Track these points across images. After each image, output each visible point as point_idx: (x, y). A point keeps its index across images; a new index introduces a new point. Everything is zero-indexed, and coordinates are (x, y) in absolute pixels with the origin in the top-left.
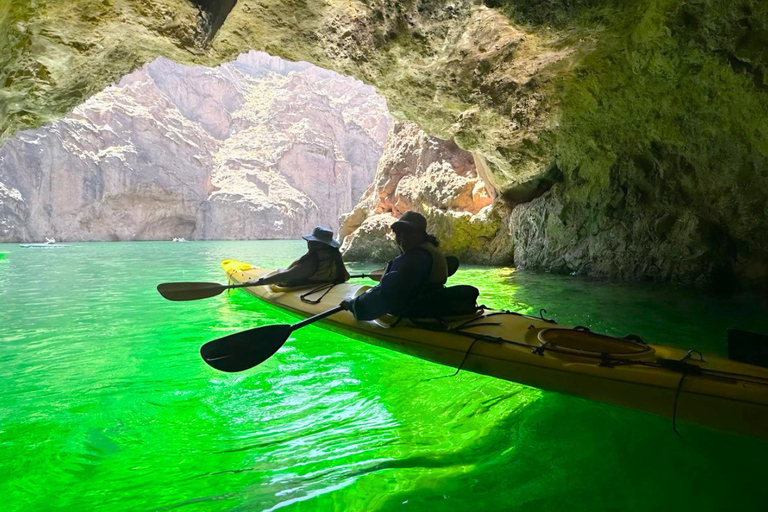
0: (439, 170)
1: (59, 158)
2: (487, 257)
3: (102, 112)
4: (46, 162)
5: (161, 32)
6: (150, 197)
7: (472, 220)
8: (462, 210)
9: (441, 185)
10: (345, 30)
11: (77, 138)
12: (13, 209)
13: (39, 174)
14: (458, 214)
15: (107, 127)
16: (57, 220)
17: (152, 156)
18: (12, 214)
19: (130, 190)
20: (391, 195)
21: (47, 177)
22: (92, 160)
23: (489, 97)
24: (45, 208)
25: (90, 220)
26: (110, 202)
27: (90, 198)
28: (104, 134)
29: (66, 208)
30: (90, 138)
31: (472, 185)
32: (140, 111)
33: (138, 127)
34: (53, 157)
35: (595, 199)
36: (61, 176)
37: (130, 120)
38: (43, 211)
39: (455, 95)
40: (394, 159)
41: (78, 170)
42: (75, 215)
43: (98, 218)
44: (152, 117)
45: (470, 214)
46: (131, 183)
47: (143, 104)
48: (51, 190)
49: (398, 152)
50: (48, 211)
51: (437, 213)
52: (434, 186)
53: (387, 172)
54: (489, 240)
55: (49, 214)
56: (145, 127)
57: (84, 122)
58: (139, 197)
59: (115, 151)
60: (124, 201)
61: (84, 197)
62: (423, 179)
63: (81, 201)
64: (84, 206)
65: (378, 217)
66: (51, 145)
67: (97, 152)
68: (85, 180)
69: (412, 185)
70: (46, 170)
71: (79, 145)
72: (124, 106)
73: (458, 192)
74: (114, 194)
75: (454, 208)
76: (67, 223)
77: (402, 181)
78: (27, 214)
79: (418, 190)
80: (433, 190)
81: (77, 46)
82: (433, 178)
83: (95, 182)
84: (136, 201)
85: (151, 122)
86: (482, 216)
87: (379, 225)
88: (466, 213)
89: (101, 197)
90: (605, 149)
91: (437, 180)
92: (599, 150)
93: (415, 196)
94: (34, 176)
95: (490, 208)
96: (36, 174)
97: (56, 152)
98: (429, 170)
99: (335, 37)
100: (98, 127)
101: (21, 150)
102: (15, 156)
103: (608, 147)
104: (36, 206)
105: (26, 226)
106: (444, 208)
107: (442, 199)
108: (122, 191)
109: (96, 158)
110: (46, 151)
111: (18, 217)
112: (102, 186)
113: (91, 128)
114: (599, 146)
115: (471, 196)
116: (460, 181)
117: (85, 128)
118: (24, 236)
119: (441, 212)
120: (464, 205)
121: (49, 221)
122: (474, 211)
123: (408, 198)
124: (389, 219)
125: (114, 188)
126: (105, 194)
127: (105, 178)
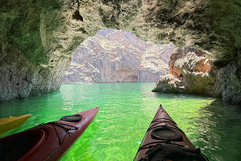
0: (191, 55)
1: (106, 62)
3: (114, 49)
4: (104, 63)
6: (126, 70)
7: (203, 76)
8: (199, 71)
9: (190, 61)
11: (110, 56)
14: (197, 73)
15: (116, 53)
16: (106, 78)
17: (126, 59)
19: (121, 69)
20: (173, 67)
21: (104, 67)
22: (113, 62)
23: (175, 23)
25: (113, 77)
26: (117, 72)
27: (113, 71)
28: (115, 55)
29: (108, 74)
30: (112, 56)
31: (205, 60)
32: (123, 47)
33: (122, 51)
36: (107, 66)
37: (120, 50)
40: (174, 52)
41: (110, 65)
42: (110, 76)
43: (115, 77)
44: (125, 48)
45: (202, 73)
46: (121, 67)
47: (123, 45)
48: (105, 70)
50: (104, 75)
51: (189, 73)
52: (188, 62)
53: (171, 58)
54: (213, 85)
56: (124, 51)
57: (111, 52)
59: (117, 59)
60: (120, 72)
61: (111, 71)
62: (184, 59)
64: (111, 74)
66: (105, 59)
67: (114, 59)
68: (111, 67)
69: (180, 62)
70: (104, 65)
71: (110, 58)
73: (197, 64)
75: (196, 71)
76: (108, 78)
77: (177, 61)
78: (101, 76)
79: (182, 64)
80: (187, 64)
82: (188, 58)
83: (113, 68)
84: (123, 72)
86: (207, 74)
87: (166, 79)
88: (201, 73)
93: (181, 66)
96: (102, 66)
98: (187, 55)
100: (114, 53)
101: (99, 61)
104: (102, 74)
105: (101, 79)
106: (192, 71)
107: (191, 67)
108: (119, 69)
110: (104, 61)
111: (99, 77)
115: (203, 65)
116: (198, 59)
118: (100, 82)
120: (200, 69)
122: (204, 72)
123: (178, 67)
124: (171, 76)
125: (117, 68)
126: (116, 70)
127: (115, 66)
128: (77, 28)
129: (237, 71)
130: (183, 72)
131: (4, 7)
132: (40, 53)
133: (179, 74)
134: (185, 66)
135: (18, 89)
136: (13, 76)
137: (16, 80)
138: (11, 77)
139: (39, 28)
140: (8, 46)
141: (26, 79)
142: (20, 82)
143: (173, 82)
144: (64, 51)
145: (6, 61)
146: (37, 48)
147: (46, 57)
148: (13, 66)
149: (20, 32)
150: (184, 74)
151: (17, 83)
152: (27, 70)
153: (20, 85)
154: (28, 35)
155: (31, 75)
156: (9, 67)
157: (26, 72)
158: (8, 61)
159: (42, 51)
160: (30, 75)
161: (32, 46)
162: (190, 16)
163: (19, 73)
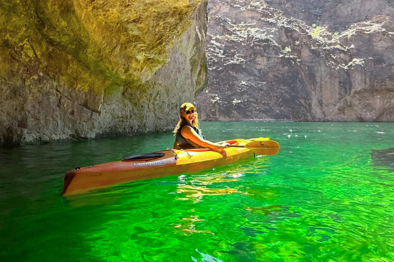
1: (325, 71)
3: (349, 37)
4: (318, 75)
6: (386, 89)
11: (334, 57)
12: (303, 103)
13: (315, 82)
15: (352, 46)
16: (325, 109)
17: (386, 59)
18: (303, 106)
19: (370, 85)
21: (319, 84)
22: (343, 69)
24: (319, 102)
25: (344, 108)
26: (357, 96)
27: (343, 93)
28: (351, 51)
29: (330, 101)
30: (342, 55)
32: (376, 27)
33: (374, 40)
34: (321, 72)
36: (326, 82)
37: (368, 37)
38: (318, 104)
41: (336, 77)
42: (335, 105)
43: (350, 107)
44: (384, 30)
46: (370, 81)
47: (378, 22)
48: (321, 91)
50: (320, 103)
55: (321, 106)
56: (379, 38)
57: (338, 46)
58: (377, 90)
59: (357, 61)
60: (367, 94)
61: (340, 94)
63: (338, 96)
64: (340, 99)
66: (320, 65)
67: (346, 64)
68: (340, 83)
70: (318, 80)
71: (335, 61)
72: (363, 28)
74: (359, 89)
76: (331, 110)
78: (310, 105)
83: (346, 83)
84: (375, 94)
85: (384, 33)
89: (350, 93)
94: (312, 84)
96: (313, 83)
97: (323, 68)
100: (347, 47)
101: (306, 71)
102: (303, 74)
104: (314, 102)
105: (310, 112)
108: (364, 87)
109: (346, 68)
110: (318, 69)
111: (305, 107)
112: (351, 85)
113: (342, 49)
117: (339, 49)
118: (309, 118)
121: (321, 109)
125: (358, 85)
126: (353, 90)
127: (352, 80)
132: (98, 56)
135: (74, 122)
136: (63, 100)
137: (68, 105)
138: (60, 101)
139: (72, 5)
140: (48, 49)
141: (85, 105)
142: (75, 110)
145: (48, 75)
146: (86, 46)
147: (110, 62)
148: (62, 83)
151: (70, 110)
152: (87, 89)
153: (76, 114)
154: (64, 23)
155: (95, 98)
156: (55, 84)
157: (85, 92)
158: (51, 74)
159: (99, 51)
160: (92, 97)
163: (74, 94)
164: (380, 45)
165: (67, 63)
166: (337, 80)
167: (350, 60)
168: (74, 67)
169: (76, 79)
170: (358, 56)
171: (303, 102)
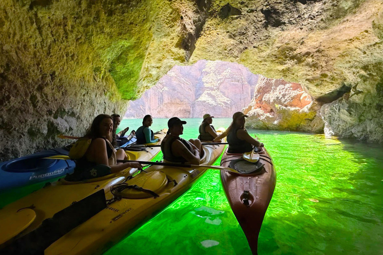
0: (283, 89)
2: (310, 129)
5: (176, 59)
6: (176, 103)
7: (301, 111)
8: (295, 106)
9: (284, 96)
10: (229, 48)
11: (156, 85)
14: (293, 109)
16: (152, 112)
19: (170, 101)
20: (261, 101)
21: (149, 98)
23: (295, 60)
24: (149, 108)
25: (160, 111)
26: (165, 105)
29: (154, 108)
30: (160, 85)
31: (301, 95)
34: (150, 92)
35: (368, 101)
36: (153, 98)
37: (170, 78)
39: (277, 63)
40: (262, 85)
42: (156, 110)
43: (162, 111)
44: (176, 76)
45: (299, 109)
46: (170, 99)
47: (173, 72)
48: (150, 102)
49: (264, 82)
51: (282, 108)
52: (281, 96)
53: (258, 92)
54: (311, 120)
55: (150, 110)
56: (174, 79)
58: (173, 103)
60: (169, 105)
61: (158, 104)
62: (275, 93)
63: (158, 105)
64: (158, 107)
65: (255, 110)
67: (161, 89)
69: (270, 96)
70: (149, 96)
71: (157, 87)
73: (293, 98)
74: (166, 103)
75: (291, 106)
76: (154, 112)
77: (266, 94)
79: (273, 98)
80: (280, 98)
81: (158, 67)
82: (280, 93)
83: (161, 100)
84: (172, 105)
86: (306, 109)
87: (255, 114)
88: (297, 108)
90: (372, 75)
91: (282, 93)
92: (368, 76)
93: (272, 101)
94: (146, 98)
95: (309, 106)
98: (278, 88)
99: (226, 51)
103: (374, 74)
105: (145, 113)
106: (286, 106)
107: (284, 102)
108: (168, 101)
109: (161, 91)
111: (143, 111)
112: (163, 100)
113: (160, 82)
114: (368, 74)
115: (300, 100)
116: (294, 93)
119: (284, 108)
120: (296, 104)
121: (150, 112)
122: (302, 107)
123: (268, 102)
124: (260, 111)
125: (166, 101)
126: (164, 103)
127: (164, 97)
128: (176, 57)
129: (349, 107)
130: (275, 107)
131: (128, 34)
133: (269, 109)
134: (278, 100)
136: (107, 108)
138: (105, 109)
143: (262, 118)
144: (151, 81)
145: (104, 91)
148: (107, 97)
149: (127, 59)
150: (276, 108)
152: (115, 101)
156: (105, 98)
157: (114, 104)
158: (106, 91)
161: (129, 75)
162: (311, 55)
163: (110, 105)
164: (175, 82)
165: (112, 84)
166: (157, 97)
167: (163, 88)
168: (114, 87)
169: (112, 95)
170: (166, 86)
171: (141, 108)
